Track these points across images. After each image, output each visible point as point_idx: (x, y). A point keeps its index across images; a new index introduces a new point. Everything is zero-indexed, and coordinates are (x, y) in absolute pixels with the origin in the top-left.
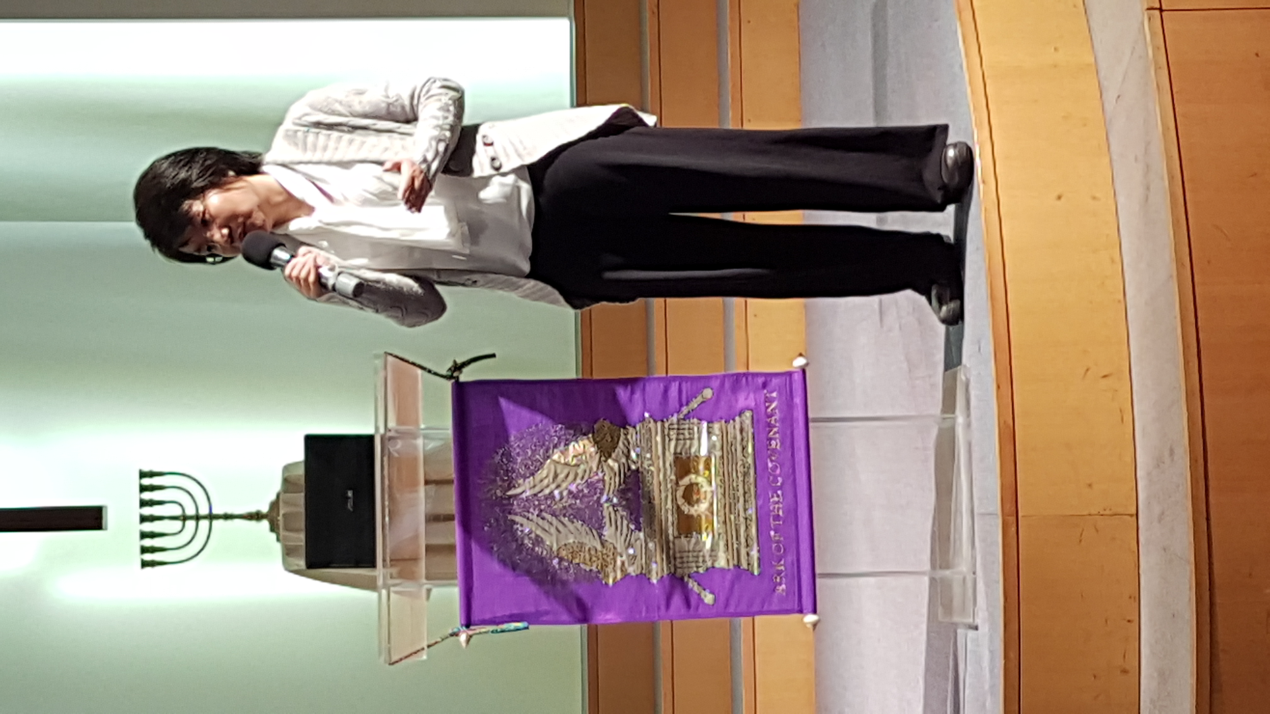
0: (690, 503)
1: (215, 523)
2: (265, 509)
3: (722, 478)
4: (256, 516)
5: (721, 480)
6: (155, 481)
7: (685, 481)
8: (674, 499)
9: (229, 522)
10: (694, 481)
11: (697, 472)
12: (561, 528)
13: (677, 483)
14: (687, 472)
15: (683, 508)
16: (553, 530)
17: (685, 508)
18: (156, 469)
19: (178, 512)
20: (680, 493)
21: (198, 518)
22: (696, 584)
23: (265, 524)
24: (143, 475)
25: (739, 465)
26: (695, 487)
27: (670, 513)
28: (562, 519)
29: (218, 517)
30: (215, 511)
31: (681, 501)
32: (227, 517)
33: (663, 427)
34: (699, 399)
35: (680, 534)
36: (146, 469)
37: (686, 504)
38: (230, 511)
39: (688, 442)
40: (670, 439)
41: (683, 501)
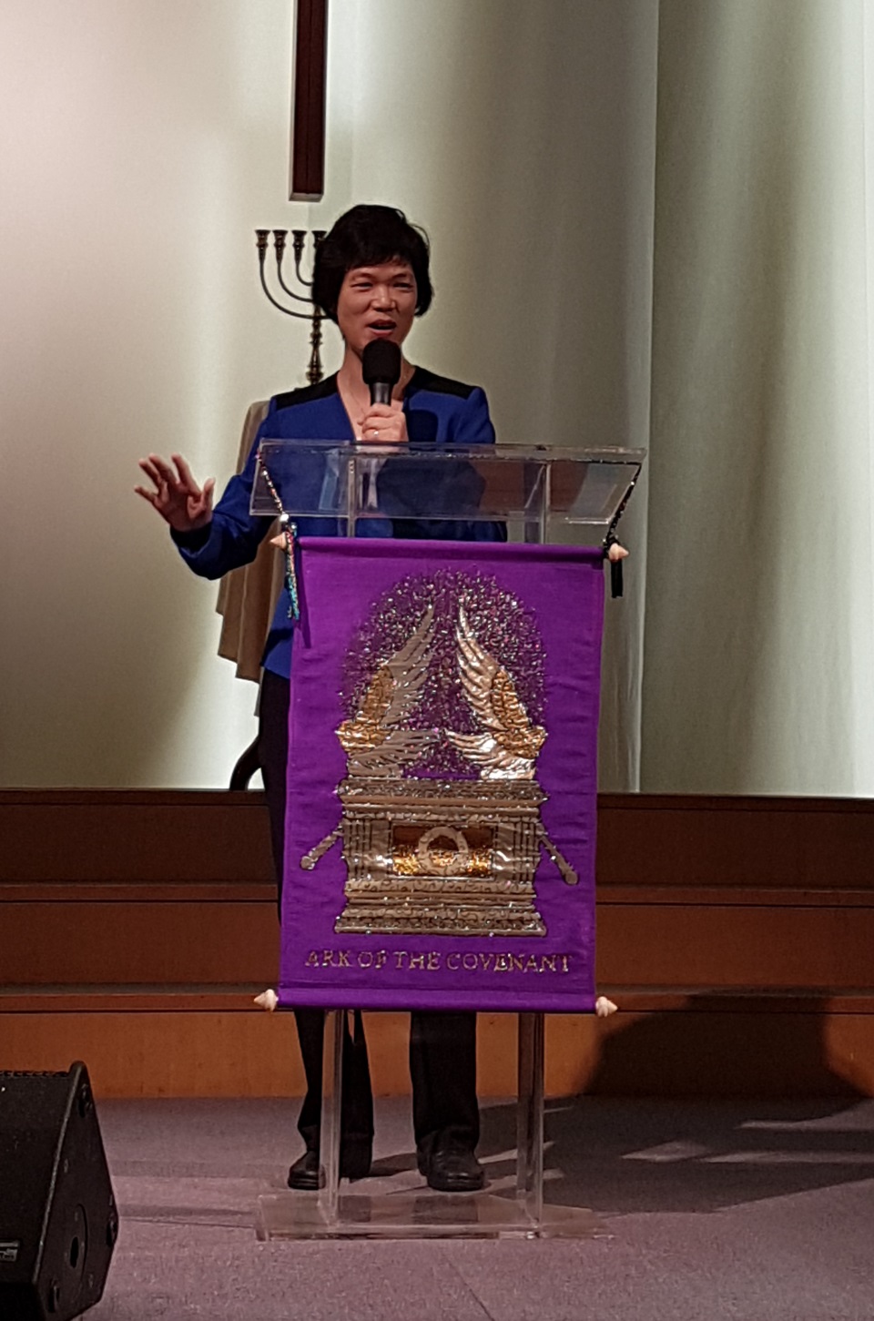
0: (433, 844)
1: (309, 323)
3: (462, 890)
5: (460, 888)
7: (461, 840)
8: (438, 823)
9: (309, 339)
10: (460, 850)
11: (470, 857)
13: (458, 829)
14: (471, 843)
15: (428, 834)
17: (426, 839)
20: (445, 831)
22: (328, 845)
25: (478, 913)
26: (452, 852)
27: (421, 817)
31: (437, 832)
32: (316, 336)
33: (530, 815)
35: (394, 828)
37: (432, 839)
39: (510, 848)
40: (515, 824)
41: (436, 835)
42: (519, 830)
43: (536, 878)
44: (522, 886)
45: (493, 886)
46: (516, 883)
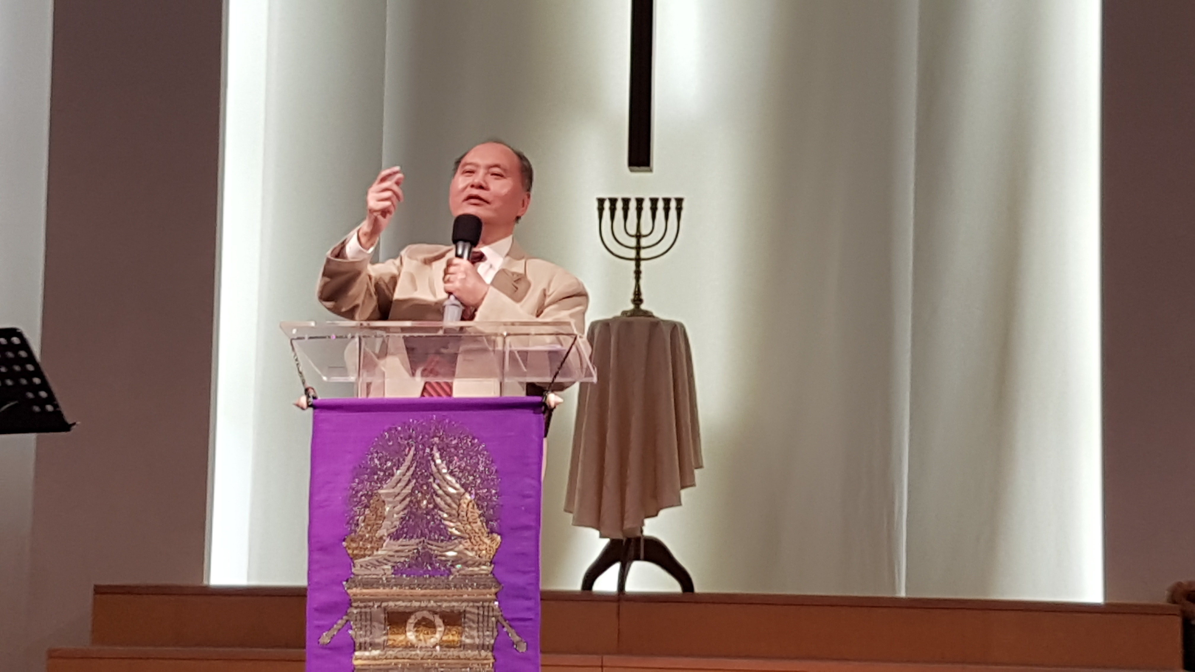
0: (417, 624)
1: (633, 264)
2: (643, 307)
4: (638, 299)
6: (673, 213)
7: (438, 621)
8: (420, 609)
9: (633, 275)
10: (439, 629)
11: (445, 633)
12: (399, 498)
13: (435, 613)
14: (446, 624)
15: (413, 617)
16: (397, 490)
17: (412, 620)
18: (683, 213)
19: (644, 231)
20: (426, 614)
21: (638, 248)
22: (339, 627)
23: (631, 307)
24: (679, 201)
26: (433, 630)
27: (409, 604)
28: (408, 499)
29: (638, 266)
30: (643, 263)
31: (419, 615)
32: (638, 273)
33: (489, 600)
34: (516, 638)
35: (388, 613)
36: (685, 204)
37: (416, 621)
38: (643, 276)
39: (475, 626)
40: (478, 608)
41: (419, 618)
42: (481, 613)
43: (493, 649)
44: (483, 653)
45: (462, 654)
46: (479, 651)
